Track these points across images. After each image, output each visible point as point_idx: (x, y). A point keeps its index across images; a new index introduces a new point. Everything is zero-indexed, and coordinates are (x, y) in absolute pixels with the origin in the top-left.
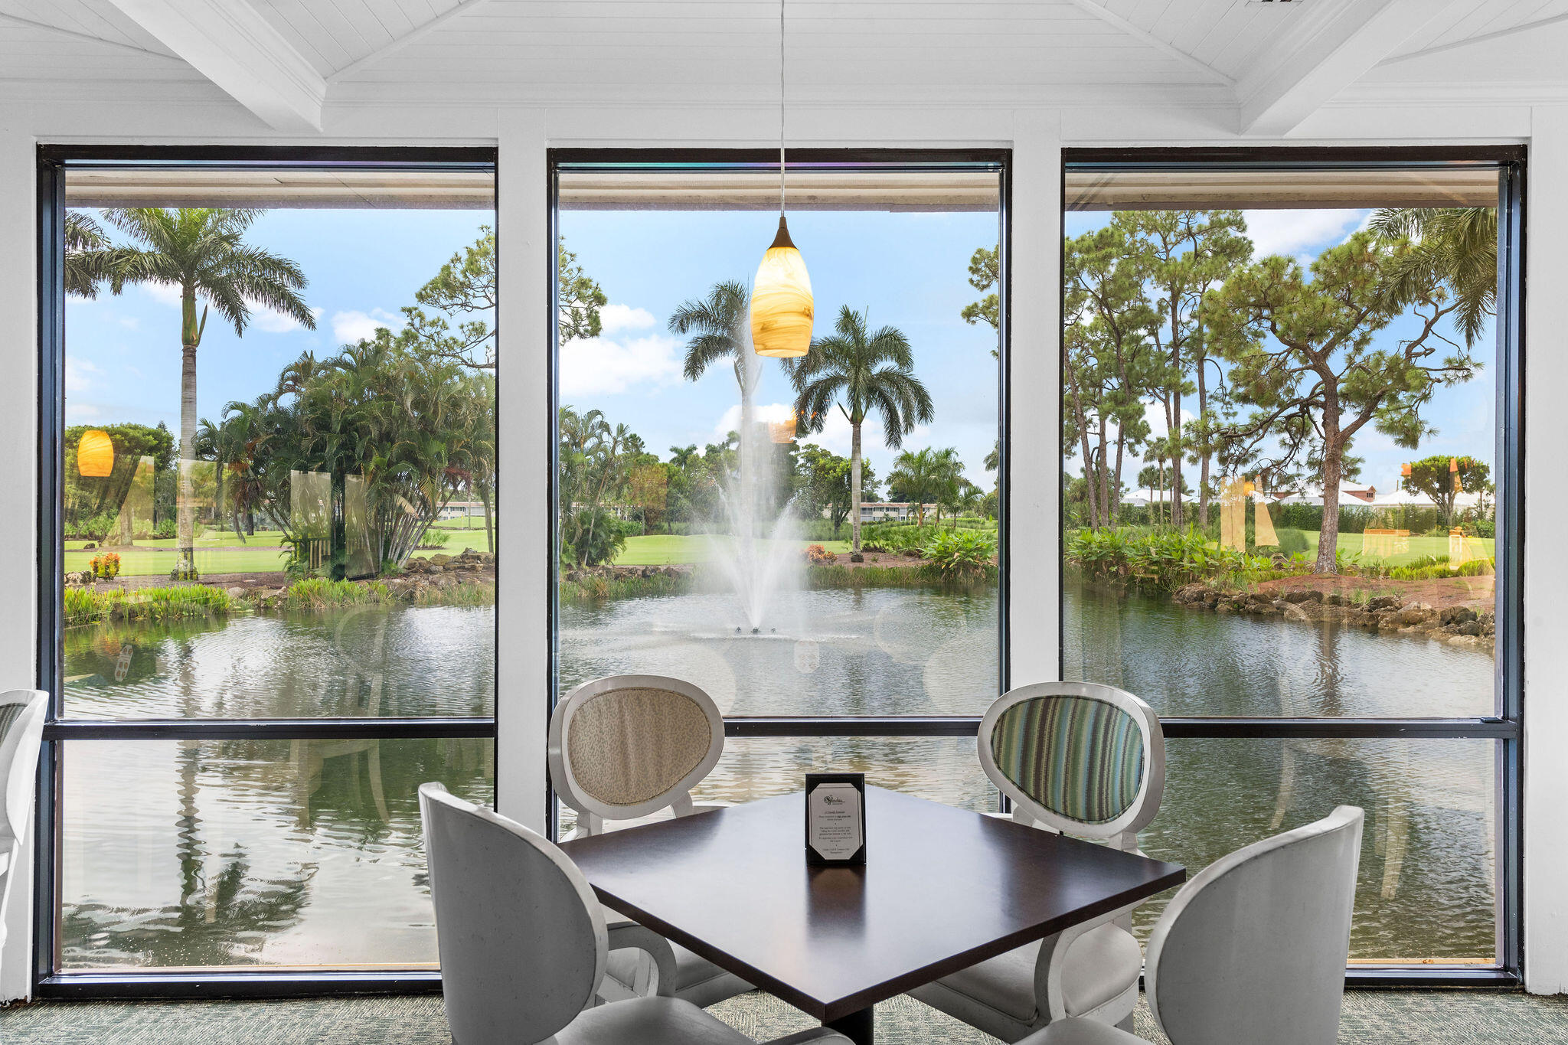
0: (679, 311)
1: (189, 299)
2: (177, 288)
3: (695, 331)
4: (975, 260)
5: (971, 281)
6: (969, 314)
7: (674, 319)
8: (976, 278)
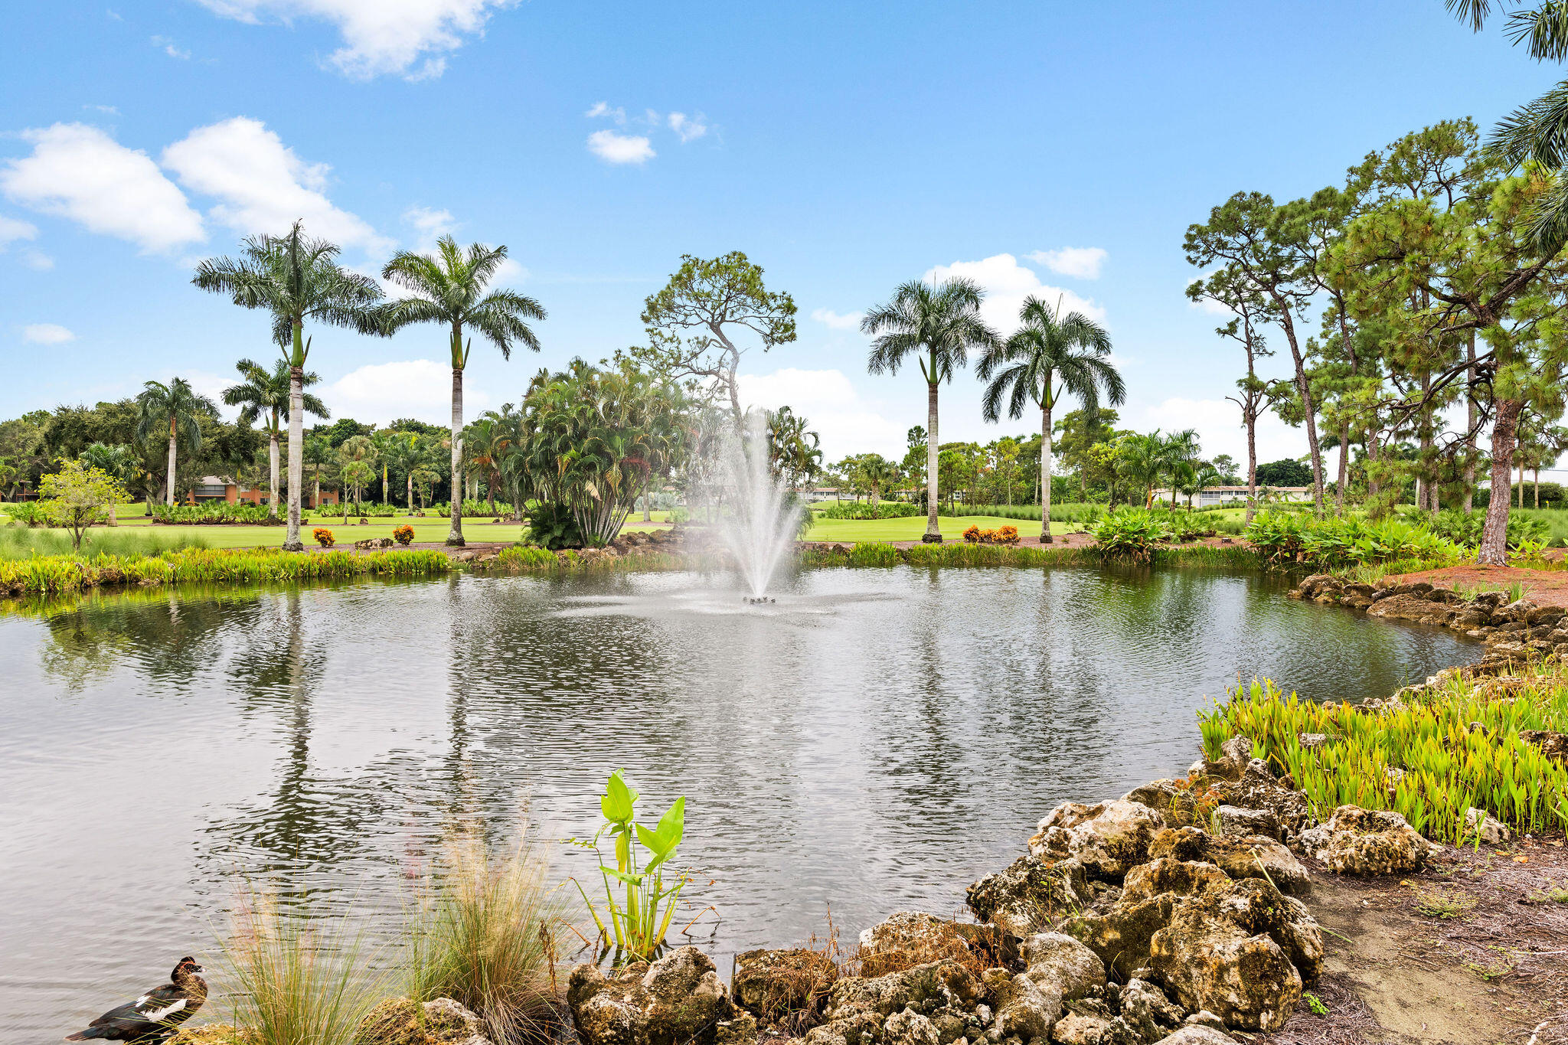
0: (870, 314)
1: (457, 332)
2: (448, 326)
3: (885, 330)
4: (1189, 237)
5: (1189, 258)
6: (1194, 292)
7: (865, 322)
8: (1193, 254)
